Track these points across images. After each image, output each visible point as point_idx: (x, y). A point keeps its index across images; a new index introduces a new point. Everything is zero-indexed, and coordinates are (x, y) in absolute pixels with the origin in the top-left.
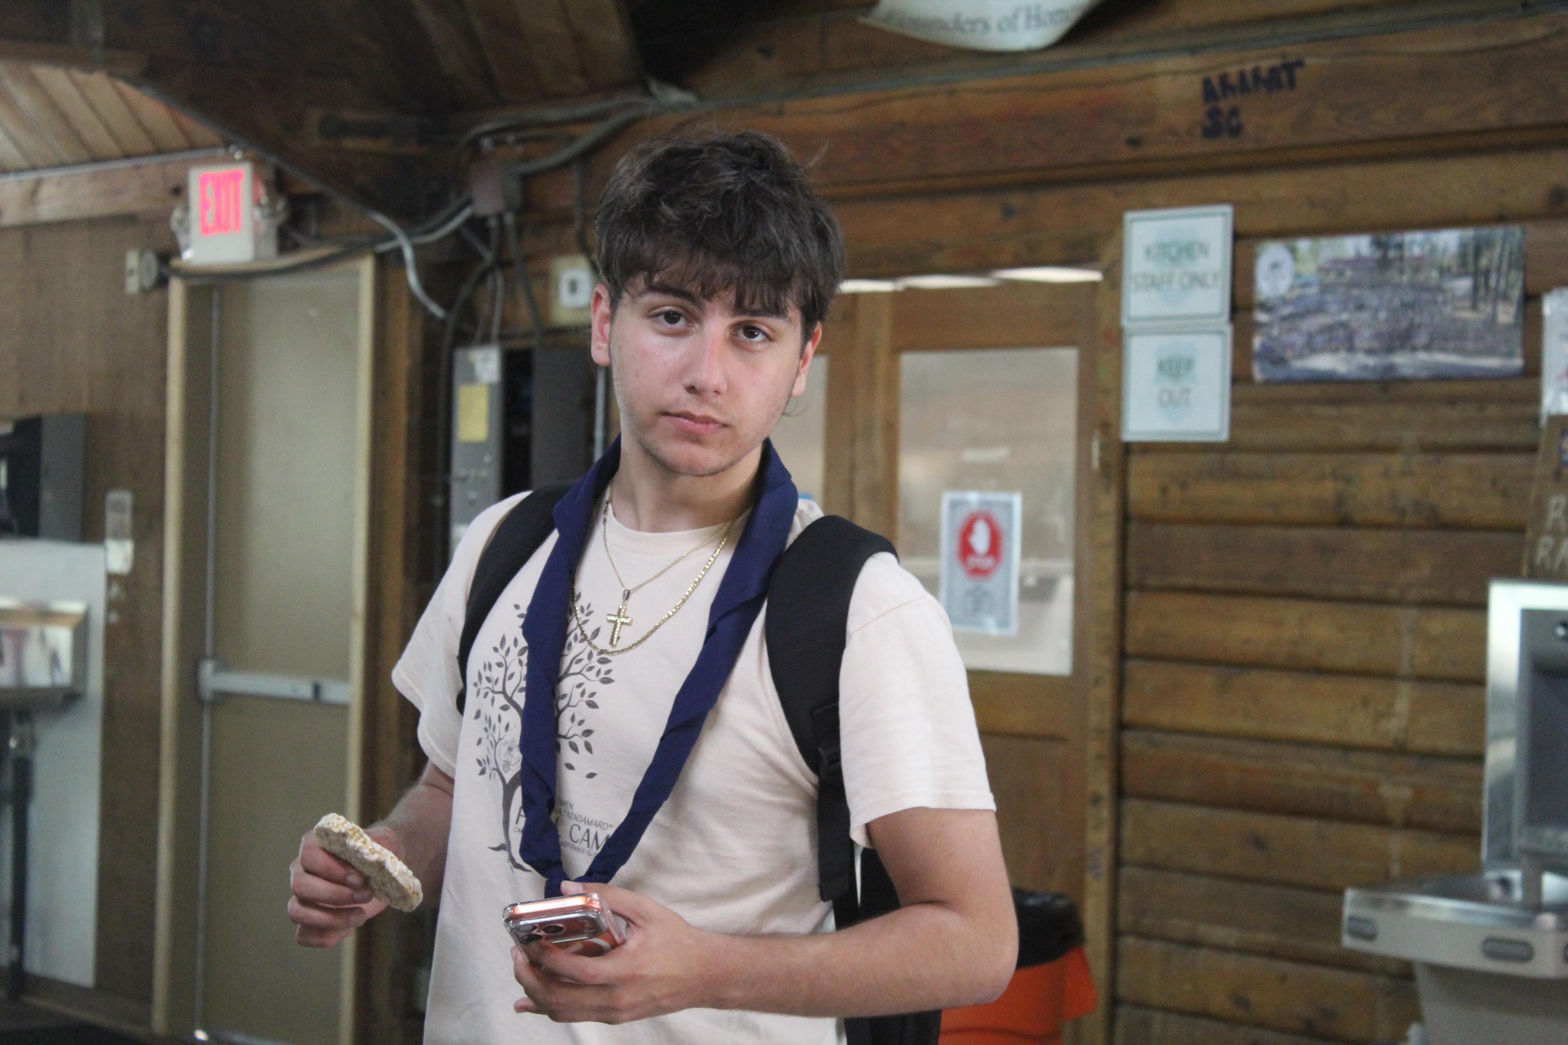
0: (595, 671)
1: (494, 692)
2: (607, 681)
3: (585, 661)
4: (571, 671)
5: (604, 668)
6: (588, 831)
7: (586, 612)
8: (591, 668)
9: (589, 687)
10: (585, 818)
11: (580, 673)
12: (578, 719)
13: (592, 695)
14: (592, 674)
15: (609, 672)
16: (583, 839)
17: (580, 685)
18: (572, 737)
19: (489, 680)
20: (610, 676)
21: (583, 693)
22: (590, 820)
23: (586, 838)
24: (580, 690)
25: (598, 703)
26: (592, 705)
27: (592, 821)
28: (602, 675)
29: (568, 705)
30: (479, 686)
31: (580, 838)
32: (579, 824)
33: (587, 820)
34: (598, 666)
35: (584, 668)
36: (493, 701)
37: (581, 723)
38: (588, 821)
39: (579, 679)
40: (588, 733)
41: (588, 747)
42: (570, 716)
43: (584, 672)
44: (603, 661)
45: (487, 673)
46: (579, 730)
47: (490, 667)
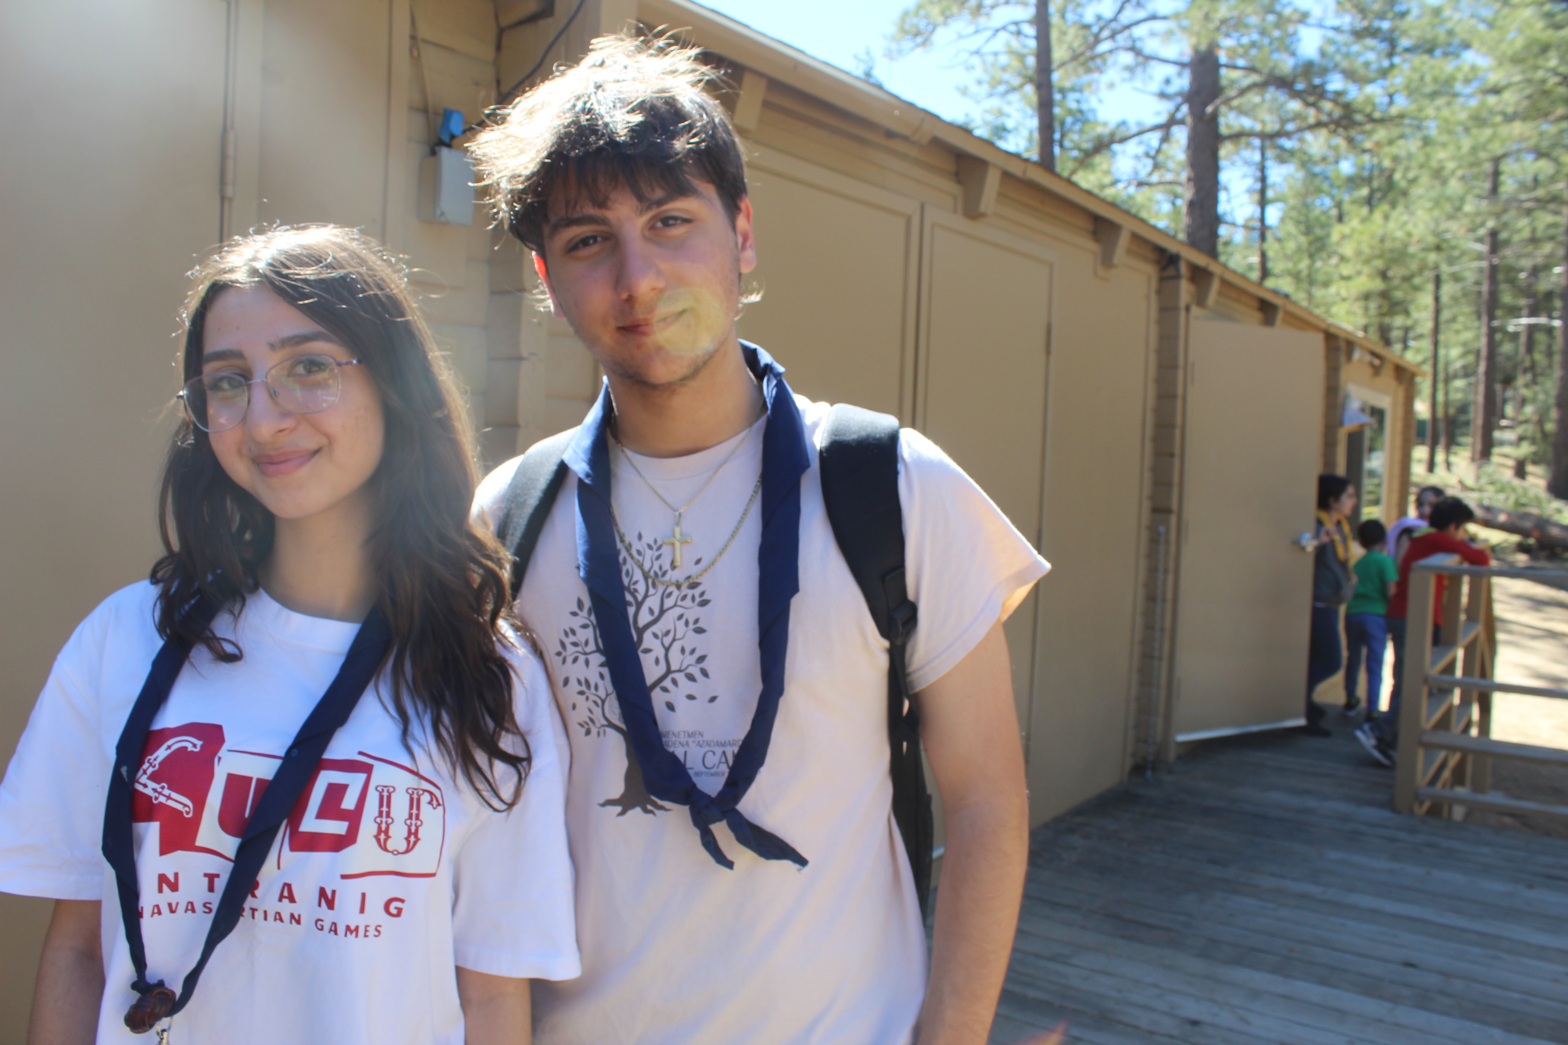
0: (689, 598)
1: (585, 654)
2: (704, 603)
3: (676, 593)
4: (666, 606)
5: (697, 592)
6: (724, 753)
7: (655, 547)
8: (684, 598)
9: (691, 615)
10: (717, 742)
11: (675, 605)
12: (688, 650)
13: (696, 621)
14: (688, 602)
15: (702, 594)
16: (720, 762)
17: (680, 617)
18: (686, 668)
19: (575, 644)
20: (705, 597)
21: (687, 623)
22: (723, 742)
23: (723, 760)
24: (683, 621)
25: (705, 627)
26: (700, 631)
27: (725, 742)
28: (698, 600)
29: (674, 640)
30: (564, 654)
31: (717, 762)
32: (713, 749)
33: (719, 743)
34: (690, 592)
35: (677, 598)
36: (587, 663)
37: (693, 651)
38: (721, 743)
39: (677, 611)
40: (701, 659)
41: (705, 673)
42: (680, 648)
43: (679, 603)
44: (694, 586)
45: (572, 638)
46: (691, 659)
47: (573, 632)
